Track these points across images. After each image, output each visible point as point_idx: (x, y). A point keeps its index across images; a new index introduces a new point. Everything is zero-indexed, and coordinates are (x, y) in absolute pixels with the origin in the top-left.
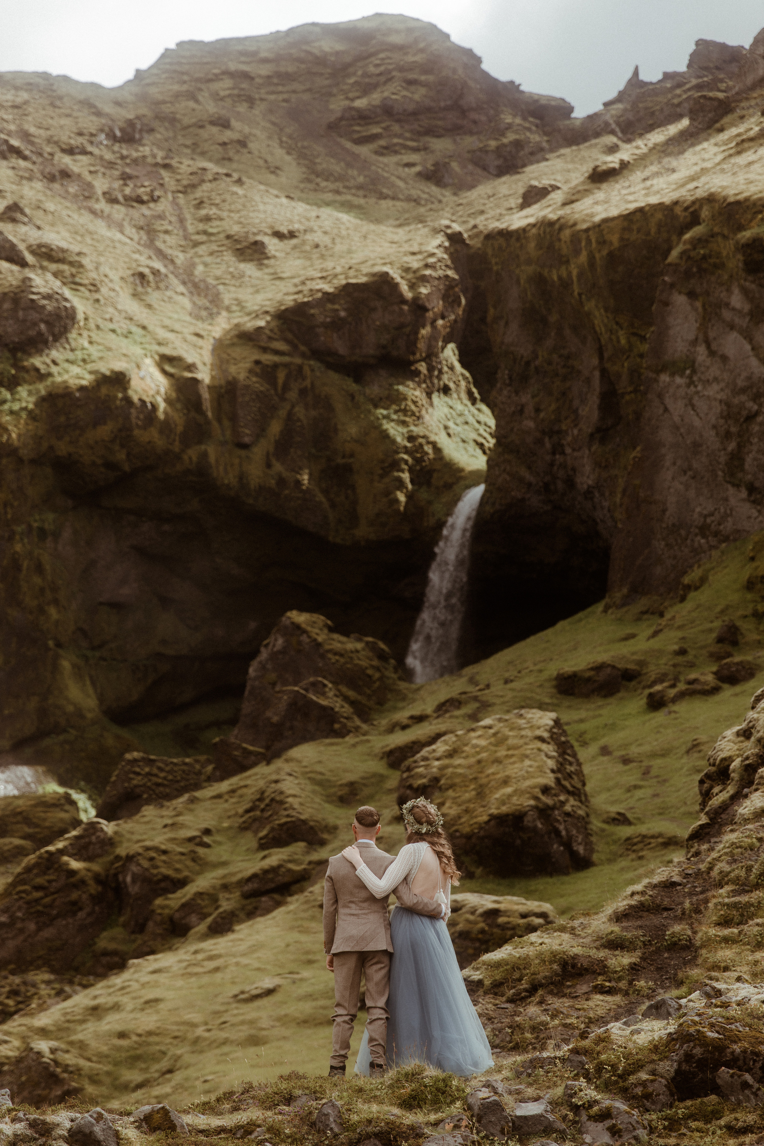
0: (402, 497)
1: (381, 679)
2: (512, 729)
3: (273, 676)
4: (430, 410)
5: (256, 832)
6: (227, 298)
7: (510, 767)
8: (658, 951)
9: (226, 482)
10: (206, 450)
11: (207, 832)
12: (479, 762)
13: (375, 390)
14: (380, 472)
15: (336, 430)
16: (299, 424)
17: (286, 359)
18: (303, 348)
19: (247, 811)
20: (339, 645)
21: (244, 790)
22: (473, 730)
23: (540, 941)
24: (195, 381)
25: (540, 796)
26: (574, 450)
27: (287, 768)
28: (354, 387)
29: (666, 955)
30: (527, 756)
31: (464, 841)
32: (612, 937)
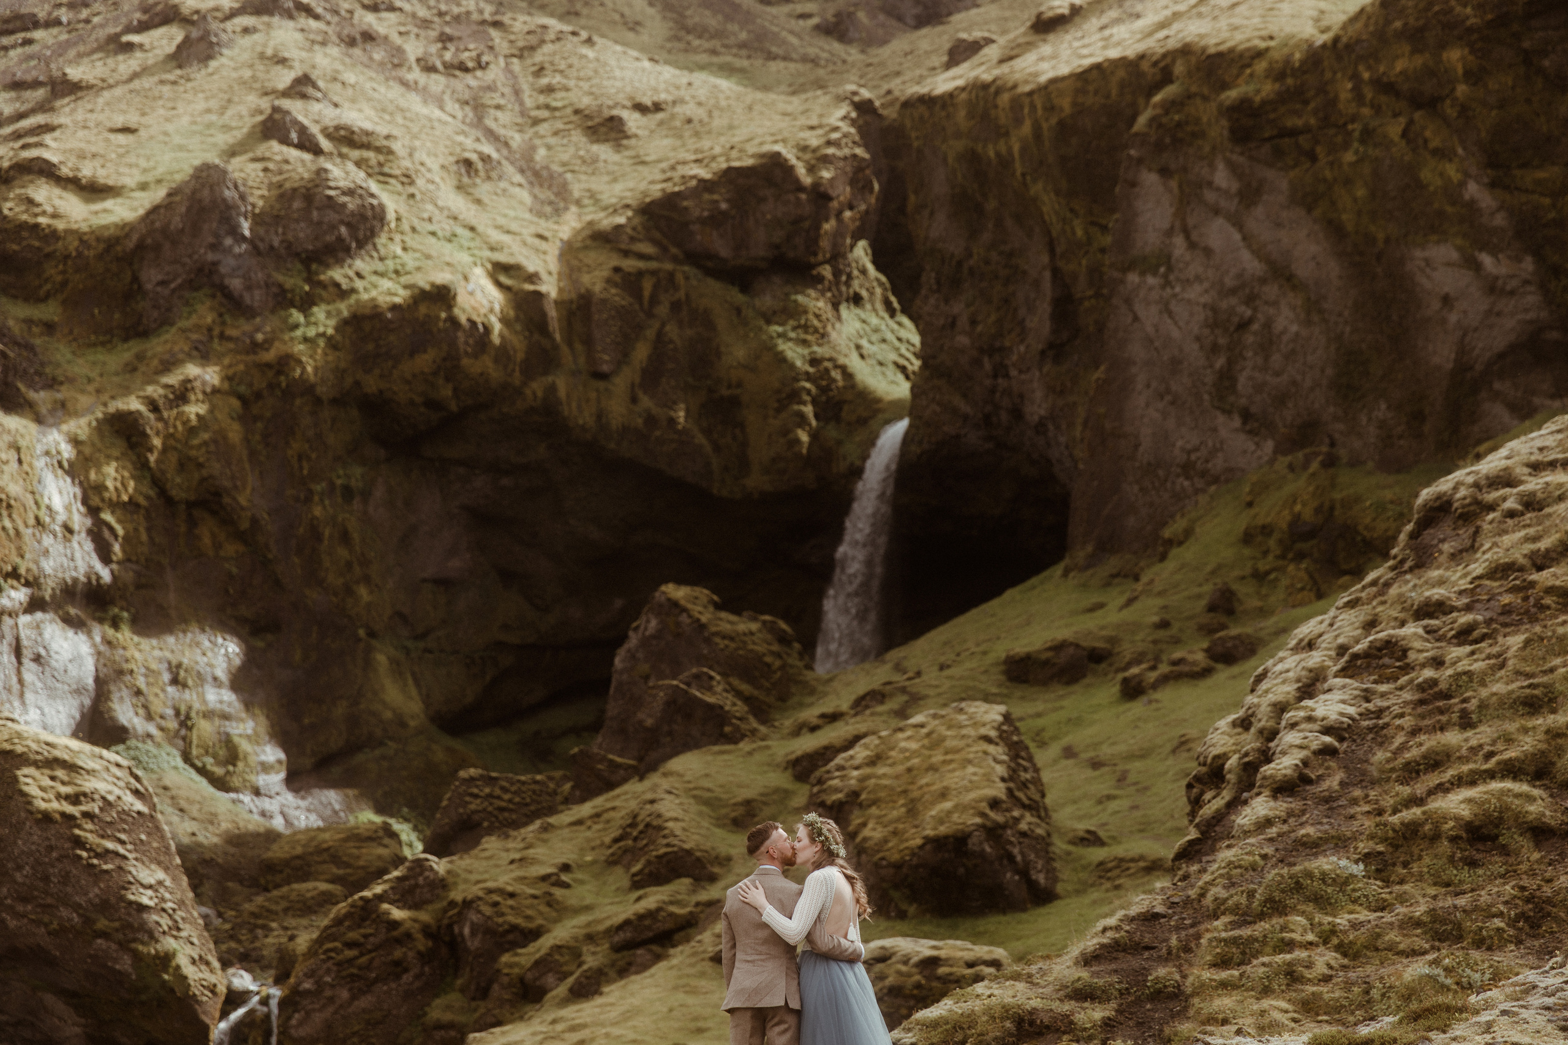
0: (804, 437)
1: (783, 667)
2: (949, 728)
3: (645, 668)
4: (838, 325)
5: (628, 867)
6: (576, 190)
7: (949, 775)
8: (1138, 1001)
9: (581, 422)
10: (554, 383)
11: (566, 868)
12: (909, 770)
13: (766, 301)
14: (776, 405)
15: (718, 354)
16: (671, 346)
17: (653, 265)
18: (674, 250)
19: (616, 840)
20: (728, 626)
21: (612, 814)
22: (901, 730)
23: (988, 992)
24: (538, 295)
25: (988, 811)
26: (1021, 372)
27: (665, 784)
28: (740, 298)
29: (1148, 1006)
30: (970, 762)
31: (891, 871)
32: (1079, 985)
